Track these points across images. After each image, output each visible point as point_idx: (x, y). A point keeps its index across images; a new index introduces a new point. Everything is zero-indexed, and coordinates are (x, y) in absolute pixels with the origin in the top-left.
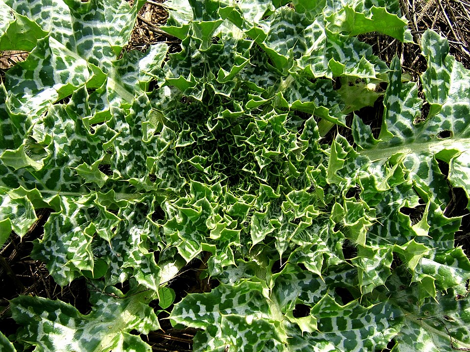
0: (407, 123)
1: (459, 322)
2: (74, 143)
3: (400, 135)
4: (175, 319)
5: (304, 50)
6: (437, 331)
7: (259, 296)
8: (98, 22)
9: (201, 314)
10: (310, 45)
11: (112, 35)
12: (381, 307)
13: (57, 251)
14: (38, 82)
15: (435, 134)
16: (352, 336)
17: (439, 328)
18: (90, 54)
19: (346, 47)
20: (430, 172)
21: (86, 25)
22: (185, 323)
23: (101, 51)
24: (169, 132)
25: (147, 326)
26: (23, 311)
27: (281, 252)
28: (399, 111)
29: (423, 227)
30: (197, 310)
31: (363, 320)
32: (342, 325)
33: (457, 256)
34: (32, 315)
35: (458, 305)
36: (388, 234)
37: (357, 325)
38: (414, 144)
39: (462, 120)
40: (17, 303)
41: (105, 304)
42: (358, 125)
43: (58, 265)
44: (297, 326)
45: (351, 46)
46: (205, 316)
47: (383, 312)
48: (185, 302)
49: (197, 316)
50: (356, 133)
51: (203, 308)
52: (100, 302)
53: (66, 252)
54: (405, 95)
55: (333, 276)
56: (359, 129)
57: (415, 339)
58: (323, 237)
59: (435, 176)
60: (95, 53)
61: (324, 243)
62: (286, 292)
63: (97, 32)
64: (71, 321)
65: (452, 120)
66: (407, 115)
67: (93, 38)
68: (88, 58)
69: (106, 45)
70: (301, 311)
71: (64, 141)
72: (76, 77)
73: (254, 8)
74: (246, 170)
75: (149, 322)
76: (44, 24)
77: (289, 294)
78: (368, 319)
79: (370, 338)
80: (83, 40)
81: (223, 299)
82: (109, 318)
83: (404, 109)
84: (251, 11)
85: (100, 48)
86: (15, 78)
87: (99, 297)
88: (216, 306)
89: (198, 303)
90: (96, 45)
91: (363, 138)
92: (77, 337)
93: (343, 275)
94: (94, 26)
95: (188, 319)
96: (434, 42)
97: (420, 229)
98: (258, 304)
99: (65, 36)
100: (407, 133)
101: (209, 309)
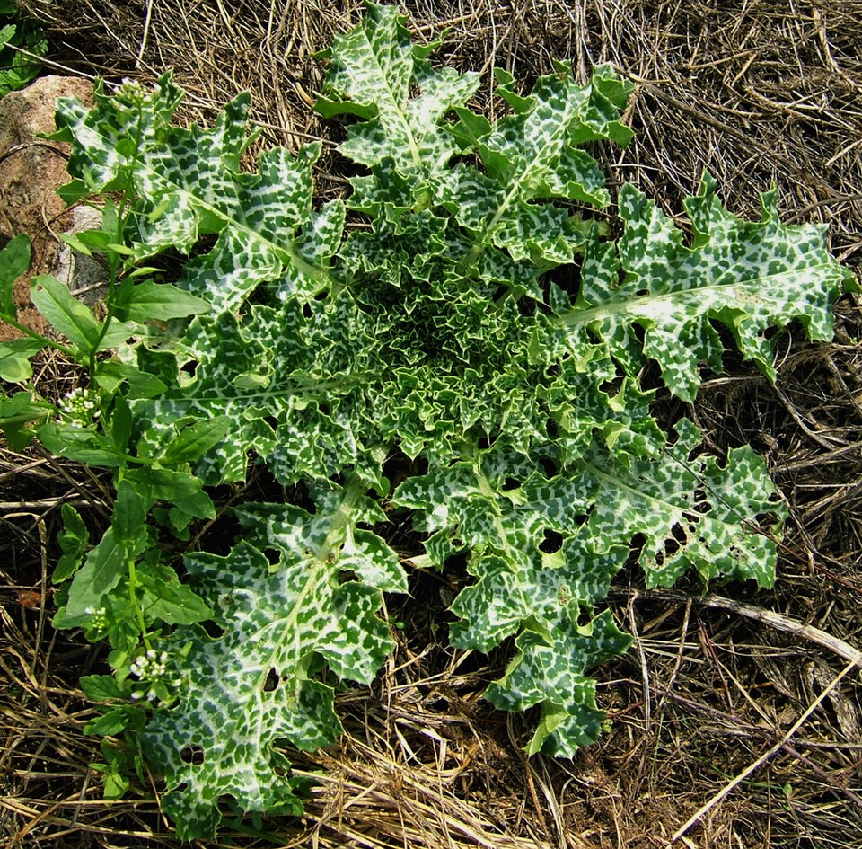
0: (603, 285)
1: (653, 481)
2: (281, 345)
3: (596, 297)
4: (396, 502)
5: (496, 208)
6: (632, 490)
7: (468, 472)
8: (265, 187)
9: (419, 494)
10: (501, 202)
11: (283, 201)
12: (579, 478)
13: (278, 454)
14: (218, 271)
15: (631, 293)
16: (554, 504)
17: (634, 487)
18: (262, 226)
19: (542, 214)
20: (626, 336)
21: (254, 194)
22: (409, 505)
23: (274, 222)
24: (365, 316)
25: (372, 517)
26: (249, 516)
27: (488, 431)
28: (596, 274)
29: (620, 402)
30: (415, 491)
31: (565, 490)
32: (546, 495)
33: (650, 427)
34: (258, 519)
35: (652, 467)
36: (587, 405)
37: (559, 494)
38: (611, 305)
39: (659, 278)
40: (242, 509)
41: (325, 498)
42: (555, 292)
43: (280, 467)
44: (507, 500)
45: (547, 213)
46: (422, 497)
47: (582, 480)
48: (405, 486)
49: (416, 497)
50: (554, 300)
51: (420, 488)
52: (320, 497)
53: (286, 454)
54: (602, 256)
55: (537, 450)
56: (556, 296)
57: (612, 500)
58: (527, 414)
59: (631, 339)
60: (268, 225)
61: (527, 421)
62: (493, 466)
63: (268, 200)
64: (299, 520)
65: (648, 278)
66: (604, 277)
67: (262, 207)
68: (260, 230)
69: (278, 214)
70: (511, 484)
71: (270, 344)
72: (255, 258)
73: (437, 147)
74: (445, 348)
75: (373, 513)
76: (205, 193)
77: (496, 468)
78: (569, 488)
79: (571, 505)
80: (252, 211)
81: (437, 479)
82: (332, 511)
83: (601, 270)
84: (434, 152)
85: (272, 218)
86: (194, 270)
87: (318, 492)
88: (431, 486)
89: (416, 485)
90: (268, 215)
91: (560, 304)
92: (305, 534)
93: (547, 448)
94: (263, 193)
95: (409, 500)
96: (632, 196)
97: (616, 404)
98: (467, 479)
99: (231, 206)
100: (604, 295)
101: (425, 489)
